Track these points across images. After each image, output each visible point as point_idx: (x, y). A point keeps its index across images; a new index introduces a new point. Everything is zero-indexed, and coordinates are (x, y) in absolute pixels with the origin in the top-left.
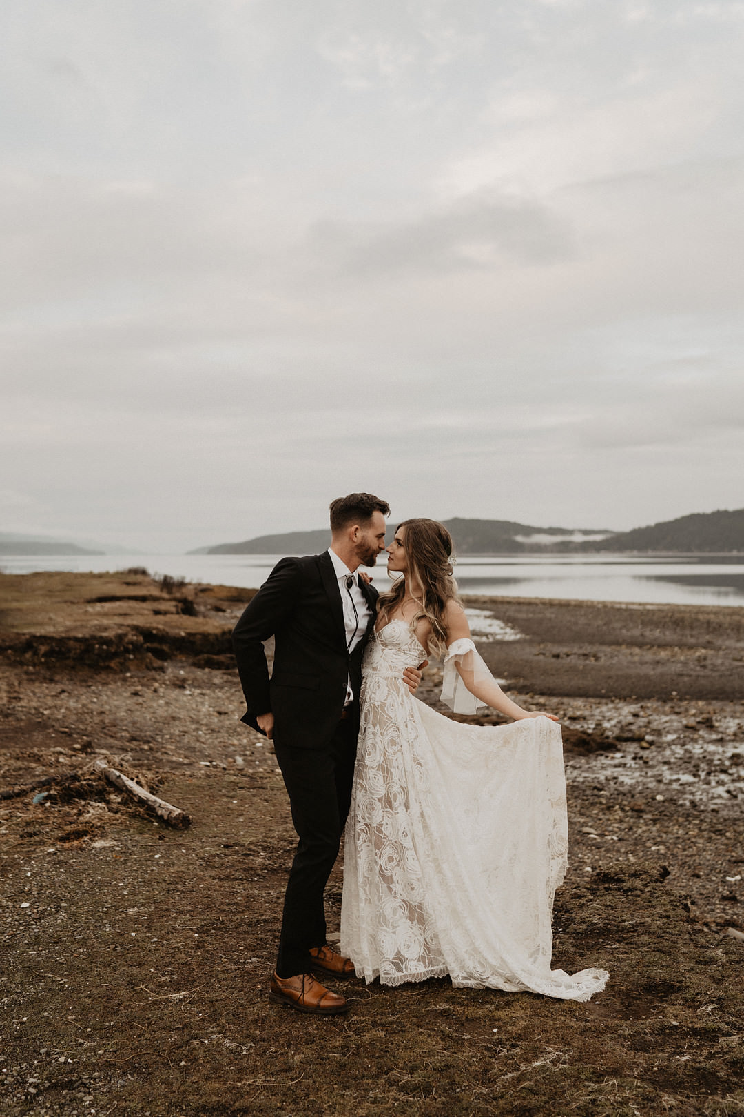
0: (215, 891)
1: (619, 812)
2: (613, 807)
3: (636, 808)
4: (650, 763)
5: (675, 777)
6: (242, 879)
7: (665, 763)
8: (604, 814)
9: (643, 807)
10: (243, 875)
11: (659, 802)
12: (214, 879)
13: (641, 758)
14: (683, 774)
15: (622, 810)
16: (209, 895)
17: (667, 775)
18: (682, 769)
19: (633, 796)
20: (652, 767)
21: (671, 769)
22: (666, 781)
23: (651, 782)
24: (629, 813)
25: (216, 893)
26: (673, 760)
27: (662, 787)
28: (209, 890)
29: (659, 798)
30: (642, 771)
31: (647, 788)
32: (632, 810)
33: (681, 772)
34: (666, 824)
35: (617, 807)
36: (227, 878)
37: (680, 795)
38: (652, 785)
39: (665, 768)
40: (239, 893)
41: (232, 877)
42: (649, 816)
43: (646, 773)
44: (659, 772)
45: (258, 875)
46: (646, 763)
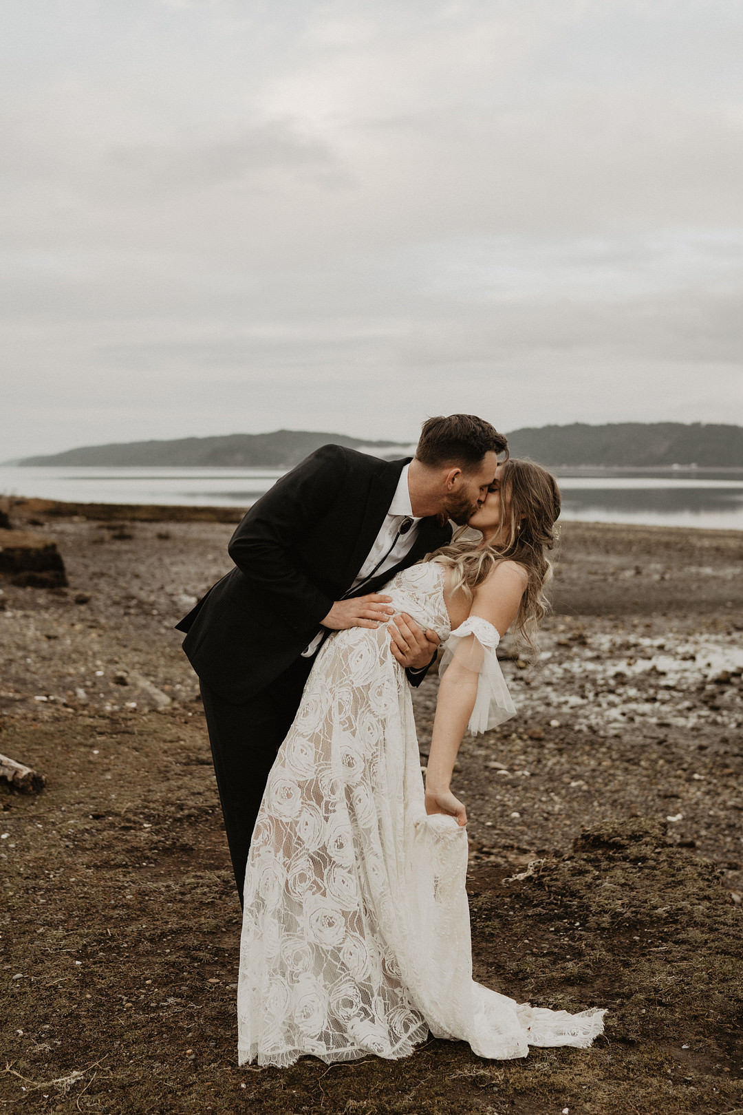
0: (93, 887)
1: (518, 741)
2: (510, 735)
3: (535, 736)
4: (533, 684)
5: (562, 699)
6: (126, 866)
7: (549, 684)
8: (503, 744)
9: (543, 735)
10: (127, 860)
11: (556, 728)
12: (88, 867)
13: (521, 679)
14: (571, 695)
15: (521, 738)
16: (85, 893)
17: (555, 698)
18: (567, 690)
19: (526, 722)
20: (535, 688)
21: (555, 690)
22: (555, 704)
23: (539, 706)
24: (529, 742)
25: (95, 889)
26: (554, 680)
27: (552, 710)
28: (84, 886)
29: (554, 723)
30: (525, 693)
31: (538, 713)
32: (531, 738)
33: (567, 693)
34: (573, 754)
35: (514, 736)
36: (106, 865)
37: (573, 719)
38: (542, 709)
39: (549, 689)
40: (126, 888)
41: (112, 863)
42: (551, 745)
43: (532, 695)
44: (544, 695)
45: (147, 858)
46: (528, 684)
